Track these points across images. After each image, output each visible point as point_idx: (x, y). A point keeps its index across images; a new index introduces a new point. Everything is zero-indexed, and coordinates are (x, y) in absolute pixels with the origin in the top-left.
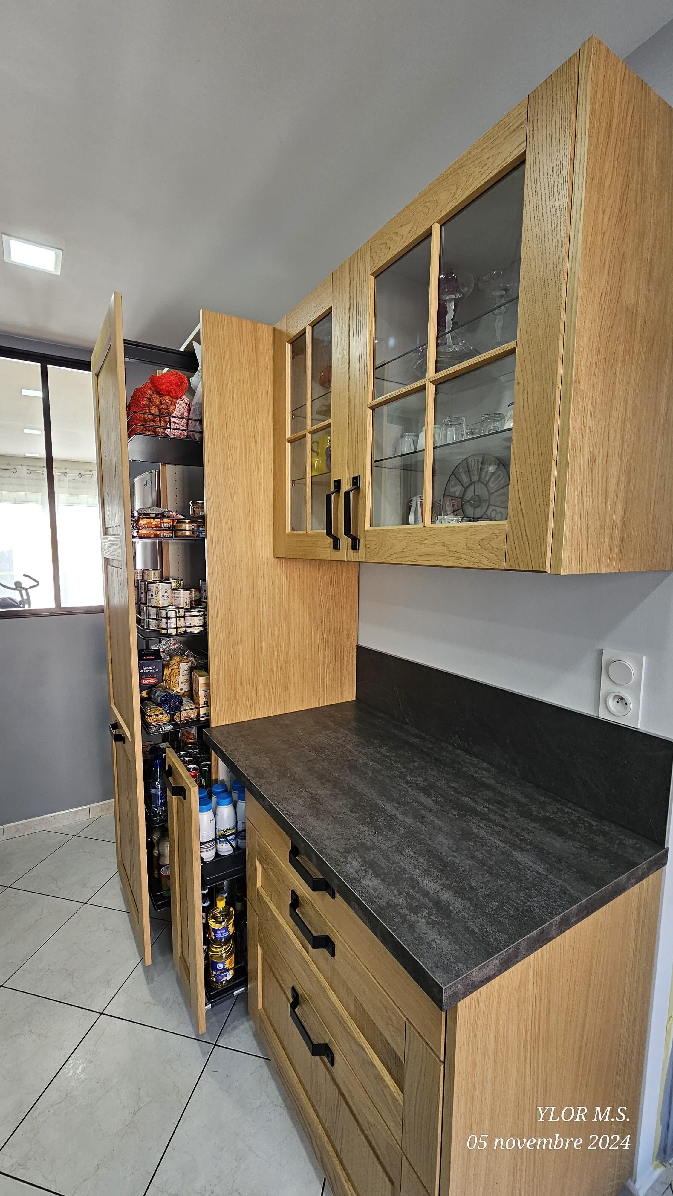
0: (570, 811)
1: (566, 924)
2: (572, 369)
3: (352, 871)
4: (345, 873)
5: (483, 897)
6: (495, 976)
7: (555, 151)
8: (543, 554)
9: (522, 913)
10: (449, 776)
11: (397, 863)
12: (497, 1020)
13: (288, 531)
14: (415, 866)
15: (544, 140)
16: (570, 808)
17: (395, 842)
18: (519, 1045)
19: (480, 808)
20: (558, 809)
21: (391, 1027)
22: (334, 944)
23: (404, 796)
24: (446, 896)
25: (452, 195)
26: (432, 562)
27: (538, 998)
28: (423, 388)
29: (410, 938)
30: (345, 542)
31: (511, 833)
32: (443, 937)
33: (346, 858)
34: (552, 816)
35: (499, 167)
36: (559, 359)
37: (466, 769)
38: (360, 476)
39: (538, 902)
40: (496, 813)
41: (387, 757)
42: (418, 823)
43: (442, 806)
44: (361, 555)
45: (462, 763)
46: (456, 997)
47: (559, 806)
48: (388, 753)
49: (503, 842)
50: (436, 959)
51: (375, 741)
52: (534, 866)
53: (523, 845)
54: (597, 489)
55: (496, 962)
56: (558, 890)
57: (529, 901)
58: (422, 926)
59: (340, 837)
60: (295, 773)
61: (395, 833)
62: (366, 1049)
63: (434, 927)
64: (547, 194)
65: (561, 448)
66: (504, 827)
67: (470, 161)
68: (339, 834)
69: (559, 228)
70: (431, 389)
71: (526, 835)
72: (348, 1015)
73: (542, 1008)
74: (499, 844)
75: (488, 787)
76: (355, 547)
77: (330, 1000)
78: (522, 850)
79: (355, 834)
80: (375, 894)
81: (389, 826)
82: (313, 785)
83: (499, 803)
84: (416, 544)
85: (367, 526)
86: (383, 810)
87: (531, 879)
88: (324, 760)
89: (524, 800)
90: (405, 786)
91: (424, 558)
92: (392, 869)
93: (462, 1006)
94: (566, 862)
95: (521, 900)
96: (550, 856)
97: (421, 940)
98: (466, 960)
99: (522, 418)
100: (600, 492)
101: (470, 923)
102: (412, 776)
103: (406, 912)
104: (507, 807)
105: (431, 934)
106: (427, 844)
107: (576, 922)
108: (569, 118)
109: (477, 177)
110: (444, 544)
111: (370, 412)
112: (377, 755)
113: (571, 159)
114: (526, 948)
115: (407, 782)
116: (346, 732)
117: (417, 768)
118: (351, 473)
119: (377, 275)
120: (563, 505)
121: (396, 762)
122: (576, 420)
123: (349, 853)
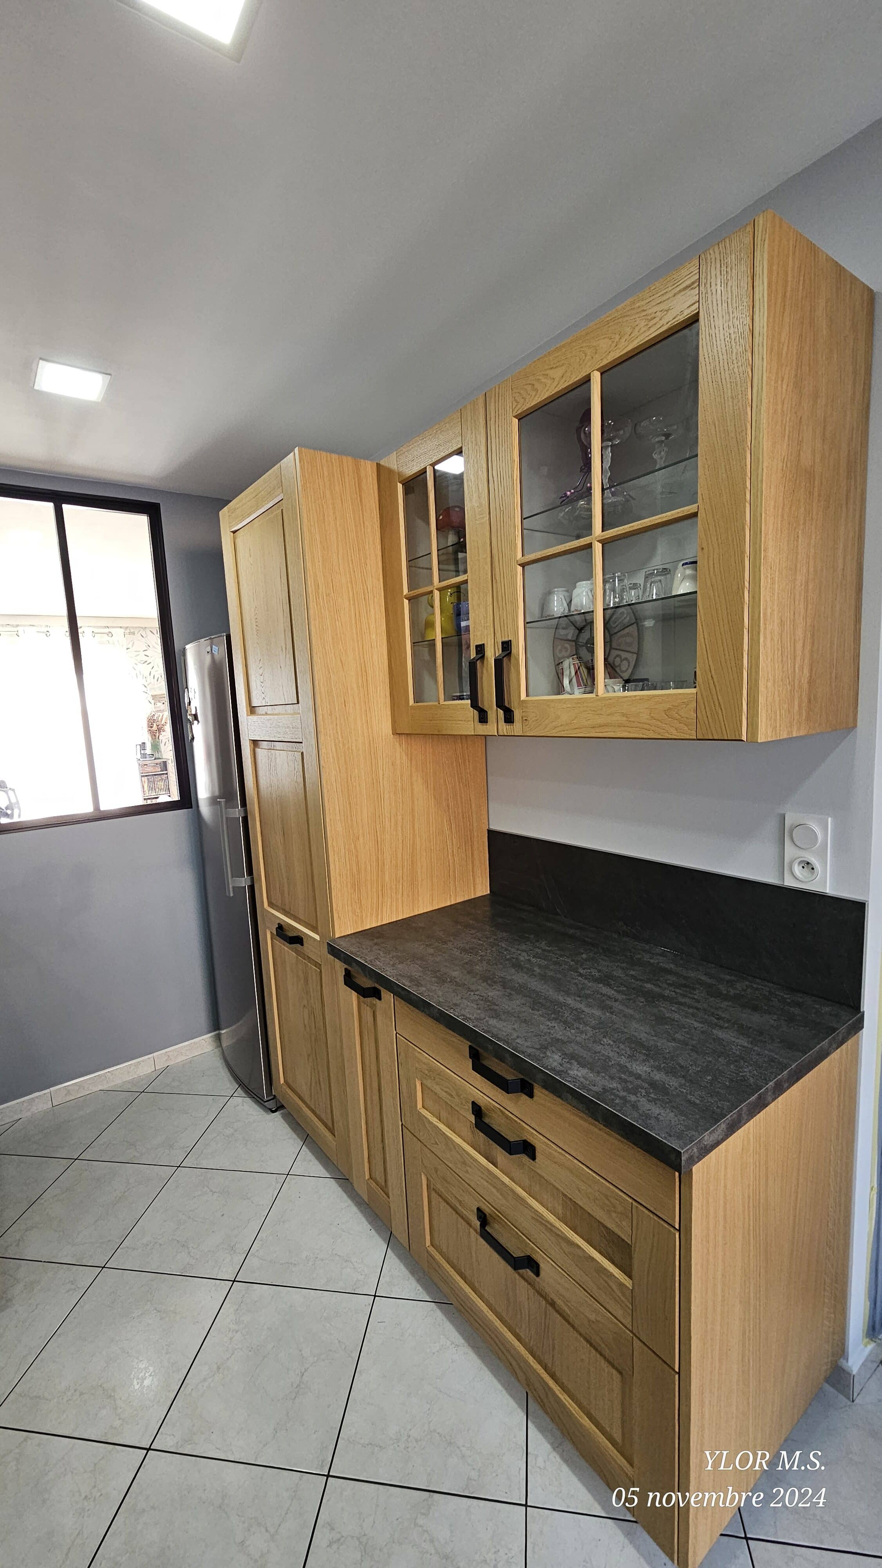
0: (760, 987)
1: (779, 1090)
2: (761, 538)
3: (555, 1064)
4: (549, 1067)
5: (695, 1073)
6: (723, 1140)
7: (731, 318)
8: (738, 722)
9: (737, 1082)
10: (624, 965)
11: (599, 1052)
12: (725, 1186)
13: (411, 702)
14: (618, 1053)
15: (720, 305)
16: (758, 984)
17: (590, 1033)
18: (744, 1211)
19: (666, 993)
20: (746, 986)
21: (614, 1215)
22: (535, 1147)
23: (583, 989)
24: (658, 1076)
25: (614, 344)
26: (609, 733)
27: (758, 1164)
28: (589, 546)
29: (636, 1115)
30: (495, 714)
31: (706, 1013)
32: (668, 1110)
33: (545, 1053)
34: (743, 993)
35: (670, 323)
36: (746, 527)
37: (639, 956)
38: (511, 640)
39: (750, 1072)
40: (684, 996)
41: (549, 951)
42: (608, 1014)
43: (625, 995)
44: (517, 728)
45: (633, 950)
46: (693, 1161)
47: (747, 983)
48: (549, 947)
49: (701, 1022)
50: (668, 1130)
51: (530, 936)
52: (737, 1041)
53: (721, 1023)
54: (786, 654)
55: (723, 1126)
56: (766, 1060)
57: (740, 1072)
58: (645, 1105)
59: (530, 1034)
60: (455, 977)
61: (587, 1025)
62: (582, 1246)
63: (656, 1104)
64: (725, 360)
65: (753, 616)
66: (698, 1009)
67: (634, 311)
68: (527, 1032)
69: (740, 396)
70: (598, 548)
71: (720, 1013)
72: (555, 1218)
73: (761, 1176)
74: (696, 1025)
75: (669, 972)
76: (509, 718)
77: (531, 1208)
78: (721, 1027)
79: (545, 1030)
80: (588, 1082)
81: (578, 1019)
82: (480, 988)
83: (685, 986)
84: (589, 715)
85: (523, 696)
86: (566, 1005)
87: (738, 1053)
88: (481, 961)
89: (709, 981)
90: (580, 978)
91: (598, 730)
92: (597, 1058)
93: (698, 1170)
94: (769, 1035)
95: (733, 1072)
96: (751, 1030)
97: (648, 1117)
98: (697, 1127)
99: (709, 584)
100: (789, 657)
101: (689, 1097)
102: (584, 969)
103: (625, 1094)
104: (694, 989)
105: (656, 1110)
106: (623, 1033)
107: (788, 1088)
108: (746, 288)
109: (643, 329)
110: (624, 715)
111: (520, 569)
112: (537, 950)
113: (750, 329)
114: (747, 1113)
115: (581, 975)
116: (493, 929)
117: (586, 960)
118: (498, 635)
119: (521, 418)
120: (757, 673)
121: (561, 956)
122: (766, 588)
123: (546, 1048)
